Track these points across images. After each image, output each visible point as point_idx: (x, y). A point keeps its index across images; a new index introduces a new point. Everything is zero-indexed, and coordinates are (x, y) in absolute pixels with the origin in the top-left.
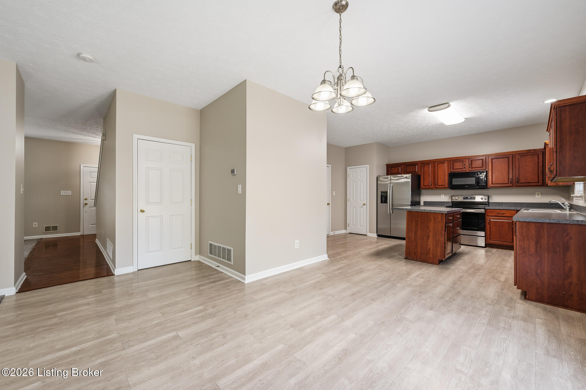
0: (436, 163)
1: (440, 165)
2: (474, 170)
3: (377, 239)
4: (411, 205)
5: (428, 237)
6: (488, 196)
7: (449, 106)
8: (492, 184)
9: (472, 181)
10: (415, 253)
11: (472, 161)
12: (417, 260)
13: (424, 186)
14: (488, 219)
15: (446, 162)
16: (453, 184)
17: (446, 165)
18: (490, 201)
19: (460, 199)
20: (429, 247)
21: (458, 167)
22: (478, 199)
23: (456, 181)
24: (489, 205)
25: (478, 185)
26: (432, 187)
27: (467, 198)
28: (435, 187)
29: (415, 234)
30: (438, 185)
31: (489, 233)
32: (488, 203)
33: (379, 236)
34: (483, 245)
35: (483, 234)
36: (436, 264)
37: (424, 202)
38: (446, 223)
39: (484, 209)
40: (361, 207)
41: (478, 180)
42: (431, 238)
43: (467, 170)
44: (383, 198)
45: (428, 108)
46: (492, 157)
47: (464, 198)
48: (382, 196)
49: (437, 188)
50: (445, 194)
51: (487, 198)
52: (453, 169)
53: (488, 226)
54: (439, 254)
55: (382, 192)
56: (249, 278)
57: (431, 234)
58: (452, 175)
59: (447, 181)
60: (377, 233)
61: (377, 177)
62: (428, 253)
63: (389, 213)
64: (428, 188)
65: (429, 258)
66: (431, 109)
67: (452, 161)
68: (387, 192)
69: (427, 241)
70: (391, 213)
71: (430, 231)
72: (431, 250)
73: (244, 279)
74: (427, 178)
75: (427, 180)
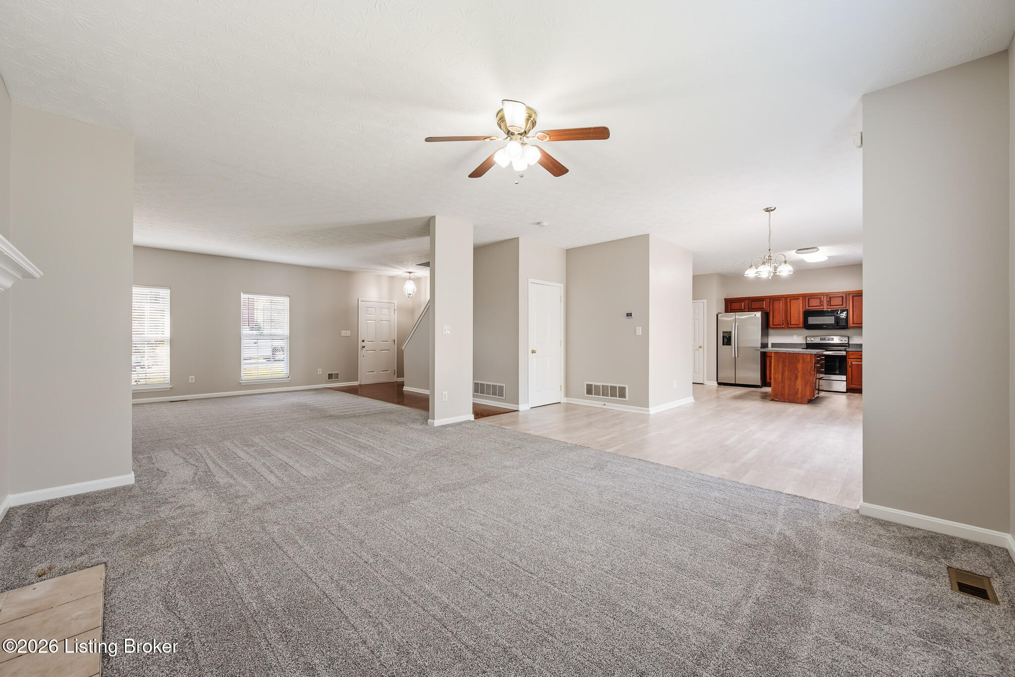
0: (789, 299)
1: (793, 301)
2: (834, 308)
3: (718, 387)
4: (761, 348)
5: (796, 378)
6: (848, 337)
7: (817, 251)
8: (853, 324)
9: (830, 320)
10: (782, 394)
11: (830, 298)
12: (785, 402)
13: (773, 325)
14: (849, 361)
15: (801, 298)
16: (809, 323)
17: (800, 301)
18: (850, 343)
19: (817, 340)
20: (797, 387)
21: (814, 304)
22: (836, 340)
23: (812, 320)
24: (849, 347)
25: (837, 325)
26: (783, 326)
27: (824, 339)
28: (787, 325)
29: (782, 375)
30: (791, 325)
31: (850, 377)
32: (848, 345)
33: (720, 384)
34: (844, 390)
35: (844, 378)
36: (805, 404)
37: (772, 344)
38: (815, 363)
39: (845, 350)
40: (696, 350)
41: (838, 319)
42: (799, 378)
43: (825, 308)
44: (727, 340)
45: (796, 250)
46: (854, 295)
47: (821, 339)
48: (723, 337)
49: (790, 328)
50: (798, 335)
51: (847, 340)
52: (809, 306)
53: (849, 369)
54: (808, 394)
55: (724, 332)
56: (653, 410)
57: (800, 375)
58: (808, 314)
59: (801, 320)
60: (717, 381)
61: (717, 315)
62: (796, 393)
63: (734, 356)
64: (778, 327)
65: (798, 398)
66: (799, 252)
67: (807, 297)
68: (730, 332)
69: (795, 382)
70: (736, 356)
71: (799, 372)
72: (800, 390)
73: (649, 411)
74: (778, 316)
75: (778, 317)
